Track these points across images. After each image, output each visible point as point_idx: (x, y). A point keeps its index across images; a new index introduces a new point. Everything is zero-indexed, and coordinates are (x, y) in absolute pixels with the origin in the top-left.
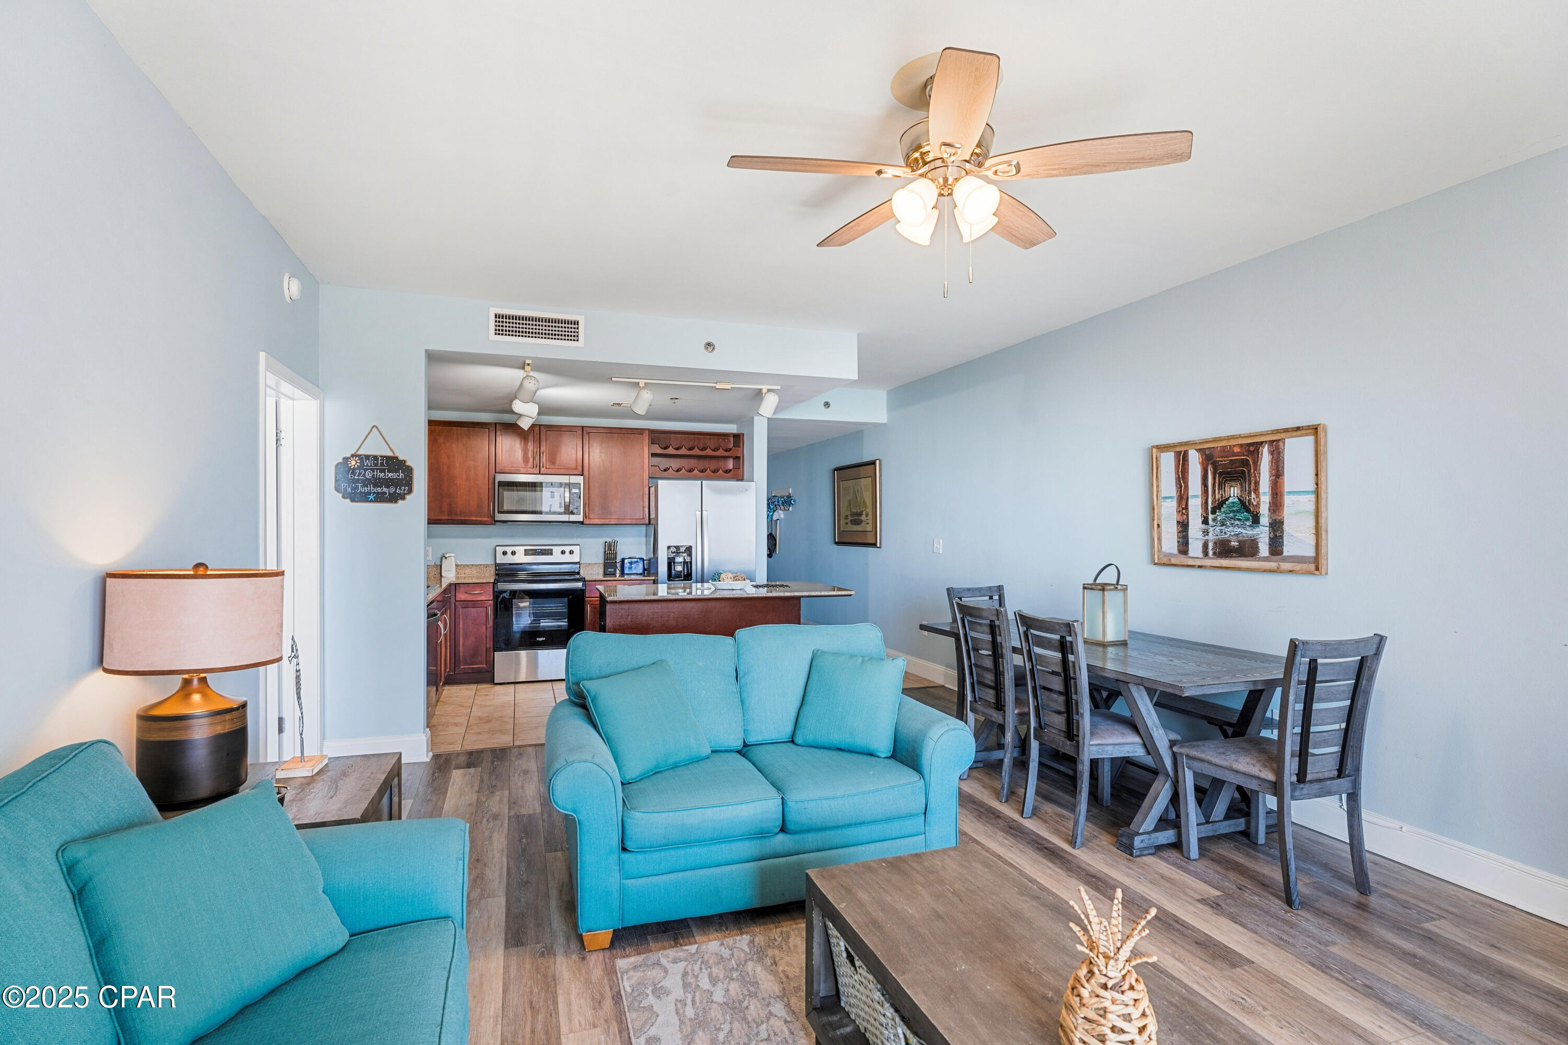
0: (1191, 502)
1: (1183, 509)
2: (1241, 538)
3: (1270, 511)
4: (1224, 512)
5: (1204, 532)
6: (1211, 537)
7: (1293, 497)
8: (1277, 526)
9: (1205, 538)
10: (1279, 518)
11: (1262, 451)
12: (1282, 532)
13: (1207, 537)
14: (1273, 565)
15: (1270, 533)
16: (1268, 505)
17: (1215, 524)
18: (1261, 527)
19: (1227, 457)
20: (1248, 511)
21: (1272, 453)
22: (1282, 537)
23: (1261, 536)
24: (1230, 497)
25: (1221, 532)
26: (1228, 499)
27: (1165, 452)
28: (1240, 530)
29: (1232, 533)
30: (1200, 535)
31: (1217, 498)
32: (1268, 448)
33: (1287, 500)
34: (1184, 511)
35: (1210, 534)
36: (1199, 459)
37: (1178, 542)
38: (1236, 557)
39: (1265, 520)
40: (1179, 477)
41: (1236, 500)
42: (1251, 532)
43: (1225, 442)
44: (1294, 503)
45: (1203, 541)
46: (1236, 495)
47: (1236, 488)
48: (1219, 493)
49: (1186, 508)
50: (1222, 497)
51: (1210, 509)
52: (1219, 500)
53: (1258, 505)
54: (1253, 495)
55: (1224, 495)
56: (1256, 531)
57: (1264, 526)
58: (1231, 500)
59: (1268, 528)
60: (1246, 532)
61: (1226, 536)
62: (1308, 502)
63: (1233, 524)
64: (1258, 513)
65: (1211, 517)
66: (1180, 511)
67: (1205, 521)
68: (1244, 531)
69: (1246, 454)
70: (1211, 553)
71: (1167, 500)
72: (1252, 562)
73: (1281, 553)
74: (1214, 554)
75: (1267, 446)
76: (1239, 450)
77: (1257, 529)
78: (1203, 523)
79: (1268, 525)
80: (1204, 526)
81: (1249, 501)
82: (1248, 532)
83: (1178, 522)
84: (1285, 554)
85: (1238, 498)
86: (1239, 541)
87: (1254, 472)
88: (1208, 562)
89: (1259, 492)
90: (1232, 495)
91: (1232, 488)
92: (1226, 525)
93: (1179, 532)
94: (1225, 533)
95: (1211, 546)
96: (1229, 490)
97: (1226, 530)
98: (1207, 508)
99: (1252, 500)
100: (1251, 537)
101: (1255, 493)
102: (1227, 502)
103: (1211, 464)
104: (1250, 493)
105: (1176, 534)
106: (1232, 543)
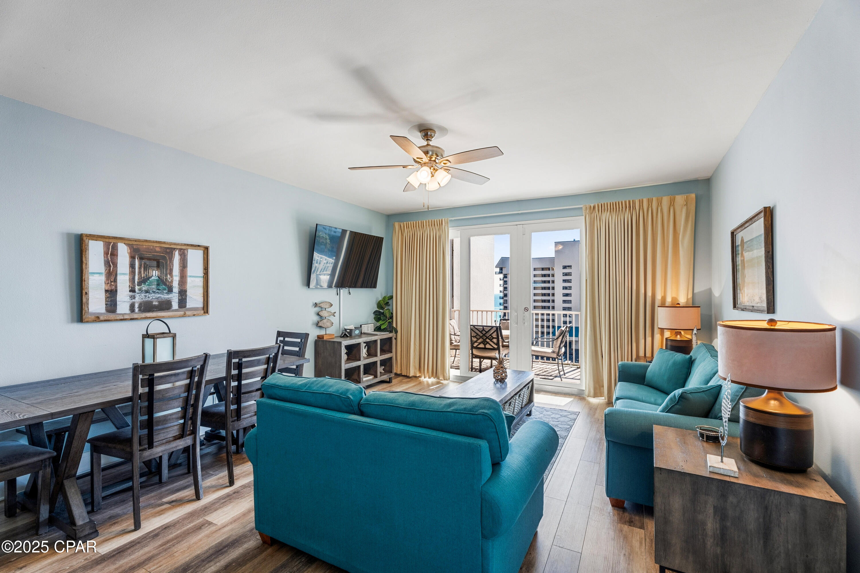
0: (119, 278)
1: (111, 282)
2: (161, 300)
3: (179, 285)
4: (148, 285)
5: (131, 297)
6: (138, 299)
7: (192, 279)
8: (183, 293)
9: (132, 301)
10: (184, 289)
11: (175, 253)
12: (186, 296)
13: (133, 300)
14: (182, 313)
15: (179, 297)
16: (178, 282)
17: (140, 292)
18: (173, 294)
19: (150, 252)
20: (165, 284)
21: (180, 255)
22: (186, 299)
23: (173, 298)
24: (153, 276)
25: (146, 297)
26: (151, 277)
27: (93, 240)
28: (159, 295)
29: (154, 297)
30: (128, 299)
31: (143, 276)
32: (179, 252)
33: (189, 280)
34: (112, 283)
35: (137, 298)
36: (128, 250)
37: (106, 304)
38: (156, 311)
39: (176, 289)
40: (108, 259)
41: (157, 278)
42: (167, 297)
43: (151, 243)
44: (192, 282)
45: (130, 303)
46: (157, 275)
47: (157, 271)
48: (144, 273)
49: (115, 281)
50: (146, 276)
51: (136, 282)
52: (144, 277)
53: (172, 282)
54: (169, 276)
55: (148, 275)
56: (170, 296)
57: (175, 293)
58: (153, 278)
59: (178, 294)
60: (164, 296)
61: (149, 299)
62: (200, 282)
63: (154, 292)
64: (171, 286)
65: (137, 288)
66: (108, 283)
67: (132, 290)
68: (162, 296)
69: (164, 253)
70: (137, 310)
71: (94, 275)
72: (169, 313)
73: (185, 306)
74: (140, 310)
75: (177, 251)
76: (159, 250)
77: (171, 295)
78: (130, 291)
79: (178, 292)
80: (131, 293)
81: (166, 279)
82: (165, 296)
83: (106, 291)
84: (188, 307)
85: (159, 277)
86: (159, 302)
87: (169, 264)
88: (135, 316)
89: (172, 275)
90: (154, 275)
91: (154, 272)
92: (149, 292)
93: (106, 298)
94: (149, 297)
95: (137, 305)
96: (152, 272)
97: (149, 295)
98: (134, 282)
99: (168, 279)
100: (167, 299)
101: (170, 275)
102: (150, 279)
103: (138, 255)
104: (166, 275)
105: (104, 299)
106: (154, 303)
